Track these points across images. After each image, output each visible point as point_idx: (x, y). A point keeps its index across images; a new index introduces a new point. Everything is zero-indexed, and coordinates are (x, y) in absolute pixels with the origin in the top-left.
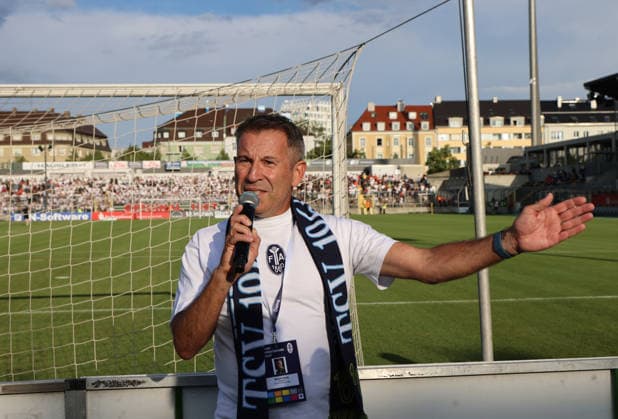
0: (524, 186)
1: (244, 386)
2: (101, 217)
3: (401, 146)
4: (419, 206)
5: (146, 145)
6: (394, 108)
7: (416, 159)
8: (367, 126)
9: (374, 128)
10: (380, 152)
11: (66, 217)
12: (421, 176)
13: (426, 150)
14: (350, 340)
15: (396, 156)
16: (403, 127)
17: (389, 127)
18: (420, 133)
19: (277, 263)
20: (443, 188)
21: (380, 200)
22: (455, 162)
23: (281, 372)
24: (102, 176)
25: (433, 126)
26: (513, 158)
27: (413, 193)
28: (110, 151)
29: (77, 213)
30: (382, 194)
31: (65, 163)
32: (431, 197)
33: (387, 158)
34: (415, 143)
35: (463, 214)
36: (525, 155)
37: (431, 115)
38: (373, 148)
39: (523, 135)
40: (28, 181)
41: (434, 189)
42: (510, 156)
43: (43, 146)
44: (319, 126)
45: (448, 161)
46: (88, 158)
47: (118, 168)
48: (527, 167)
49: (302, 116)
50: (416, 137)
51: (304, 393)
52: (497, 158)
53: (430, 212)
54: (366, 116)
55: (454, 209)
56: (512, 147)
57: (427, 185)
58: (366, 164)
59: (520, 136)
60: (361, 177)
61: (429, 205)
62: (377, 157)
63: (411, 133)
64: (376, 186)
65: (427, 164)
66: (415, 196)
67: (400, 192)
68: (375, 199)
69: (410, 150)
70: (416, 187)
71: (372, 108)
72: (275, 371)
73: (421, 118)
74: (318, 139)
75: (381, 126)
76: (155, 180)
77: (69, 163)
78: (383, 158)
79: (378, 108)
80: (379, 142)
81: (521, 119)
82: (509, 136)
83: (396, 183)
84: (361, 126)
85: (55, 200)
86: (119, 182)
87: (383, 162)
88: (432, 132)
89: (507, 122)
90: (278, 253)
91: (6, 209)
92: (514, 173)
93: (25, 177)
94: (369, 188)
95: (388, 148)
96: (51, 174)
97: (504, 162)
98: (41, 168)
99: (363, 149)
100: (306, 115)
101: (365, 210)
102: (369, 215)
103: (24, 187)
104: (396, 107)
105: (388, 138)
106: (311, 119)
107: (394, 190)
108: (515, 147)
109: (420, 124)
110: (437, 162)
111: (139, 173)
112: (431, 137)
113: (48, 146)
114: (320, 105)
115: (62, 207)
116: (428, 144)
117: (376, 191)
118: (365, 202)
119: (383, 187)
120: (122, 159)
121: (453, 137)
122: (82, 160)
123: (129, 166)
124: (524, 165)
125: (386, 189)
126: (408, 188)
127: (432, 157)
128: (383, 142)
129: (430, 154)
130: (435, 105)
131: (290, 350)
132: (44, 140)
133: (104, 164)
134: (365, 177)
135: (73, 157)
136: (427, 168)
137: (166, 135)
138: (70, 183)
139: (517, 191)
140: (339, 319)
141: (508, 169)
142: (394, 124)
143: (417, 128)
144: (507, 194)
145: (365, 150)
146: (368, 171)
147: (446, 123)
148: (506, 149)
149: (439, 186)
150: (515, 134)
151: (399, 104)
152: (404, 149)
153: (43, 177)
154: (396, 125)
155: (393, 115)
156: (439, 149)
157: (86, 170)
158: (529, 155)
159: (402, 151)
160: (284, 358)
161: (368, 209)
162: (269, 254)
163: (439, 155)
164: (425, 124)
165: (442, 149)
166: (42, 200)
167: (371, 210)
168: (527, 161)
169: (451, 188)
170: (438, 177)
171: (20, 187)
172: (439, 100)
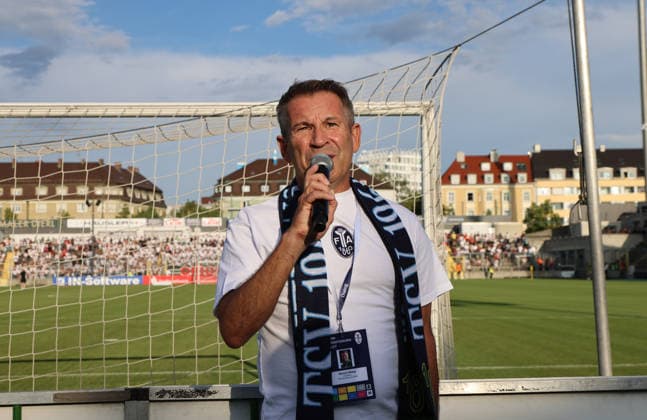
0: (638, 246)
1: (305, 381)
2: (154, 282)
3: (496, 202)
4: (515, 270)
5: (205, 200)
6: (487, 158)
7: (512, 216)
8: (455, 178)
9: (464, 180)
10: (471, 208)
11: (115, 282)
12: (519, 235)
13: (524, 205)
14: (422, 337)
15: (489, 213)
16: (497, 180)
17: (481, 180)
18: (517, 186)
19: (344, 244)
20: (544, 249)
21: (472, 262)
22: (557, 219)
23: (347, 366)
24: (156, 235)
25: (531, 179)
26: (624, 214)
27: (509, 254)
28: (165, 207)
29: (126, 277)
30: (474, 256)
31: (115, 221)
32: (531, 259)
33: (480, 214)
34: (512, 198)
35: (567, 278)
36: (638, 211)
37: (528, 167)
38: (463, 203)
39: (636, 190)
40: (72, 241)
41: (534, 250)
42: (620, 213)
43: (90, 201)
44: (402, 180)
45: (549, 219)
46: (140, 215)
47: (174, 227)
48: (641, 225)
49: (382, 168)
50: (512, 191)
51: (373, 389)
52: (606, 215)
53: (529, 277)
54: (455, 168)
55: (557, 273)
56: (623, 202)
57: (526, 246)
58: (455, 221)
59: (632, 190)
60: (449, 236)
61: (529, 269)
62: (467, 214)
63: (506, 187)
64: (467, 247)
65: (525, 221)
66: (512, 259)
67: (494, 254)
68: (465, 261)
69: (506, 206)
70: (513, 248)
71: (461, 158)
72: (340, 365)
73: (517, 169)
74: (399, 194)
75: (472, 178)
76: (216, 239)
77: (118, 220)
78: (476, 214)
79: (468, 158)
80: (470, 197)
81: (632, 171)
82: (620, 191)
83: (490, 243)
84: (449, 178)
85: (102, 262)
86: (175, 241)
87: (476, 219)
88: (531, 185)
89: (617, 174)
90: (346, 235)
91: (46, 272)
92: (626, 232)
93: (70, 236)
94: (458, 249)
95: (481, 205)
96: (99, 232)
97: (614, 219)
98: (87, 226)
99: (451, 205)
100: (386, 167)
101: (455, 274)
102: (459, 280)
103: (69, 246)
104: (489, 157)
105: (481, 193)
106: (392, 171)
107: (488, 251)
108: (627, 203)
109: (516, 177)
110: (537, 219)
111: (198, 232)
112: (529, 191)
113: (96, 201)
114: (402, 156)
115: (111, 270)
116: (527, 198)
117: (467, 252)
118: (454, 265)
119: (475, 248)
120: (179, 215)
121: (555, 191)
122: (133, 217)
123: (186, 223)
124: (636, 223)
125: (478, 250)
126: (503, 249)
127: (531, 214)
128: (474, 197)
129: (528, 210)
130: (534, 154)
131: (358, 340)
132: (92, 196)
133: (158, 221)
134: (454, 236)
135: (125, 214)
136: (525, 227)
137: (229, 189)
138: (120, 243)
139: (630, 253)
140: (411, 311)
141: (619, 229)
142: (486, 176)
143: (513, 180)
144: (618, 256)
145: (454, 206)
146: (457, 229)
147: (546, 175)
148: (616, 204)
149: (539, 247)
150: (626, 188)
151: (492, 153)
152: (499, 205)
153: (89, 235)
154: (489, 178)
155: (486, 166)
156: (539, 204)
157: (138, 228)
158: (644, 211)
159: (496, 207)
160: (351, 350)
161: (459, 273)
162: (334, 235)
163: (539, 212)
164: (522, 176)
165: (542, 205)
166: (88, 262)
167: (462, 274)
168: (641, 219)
169: (555, 249)
170: (538, 237)
171: (64, 247)
172: (538, 149)
